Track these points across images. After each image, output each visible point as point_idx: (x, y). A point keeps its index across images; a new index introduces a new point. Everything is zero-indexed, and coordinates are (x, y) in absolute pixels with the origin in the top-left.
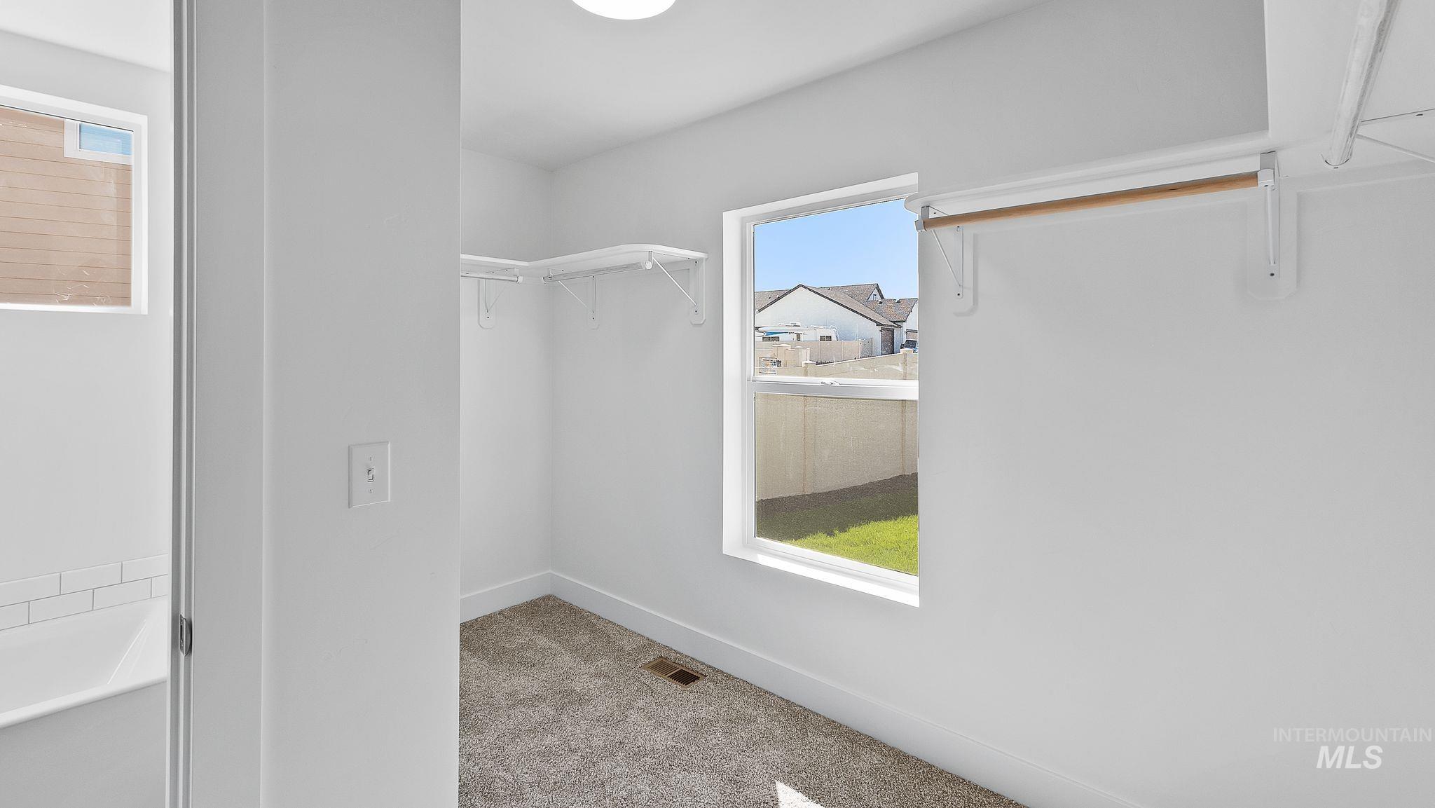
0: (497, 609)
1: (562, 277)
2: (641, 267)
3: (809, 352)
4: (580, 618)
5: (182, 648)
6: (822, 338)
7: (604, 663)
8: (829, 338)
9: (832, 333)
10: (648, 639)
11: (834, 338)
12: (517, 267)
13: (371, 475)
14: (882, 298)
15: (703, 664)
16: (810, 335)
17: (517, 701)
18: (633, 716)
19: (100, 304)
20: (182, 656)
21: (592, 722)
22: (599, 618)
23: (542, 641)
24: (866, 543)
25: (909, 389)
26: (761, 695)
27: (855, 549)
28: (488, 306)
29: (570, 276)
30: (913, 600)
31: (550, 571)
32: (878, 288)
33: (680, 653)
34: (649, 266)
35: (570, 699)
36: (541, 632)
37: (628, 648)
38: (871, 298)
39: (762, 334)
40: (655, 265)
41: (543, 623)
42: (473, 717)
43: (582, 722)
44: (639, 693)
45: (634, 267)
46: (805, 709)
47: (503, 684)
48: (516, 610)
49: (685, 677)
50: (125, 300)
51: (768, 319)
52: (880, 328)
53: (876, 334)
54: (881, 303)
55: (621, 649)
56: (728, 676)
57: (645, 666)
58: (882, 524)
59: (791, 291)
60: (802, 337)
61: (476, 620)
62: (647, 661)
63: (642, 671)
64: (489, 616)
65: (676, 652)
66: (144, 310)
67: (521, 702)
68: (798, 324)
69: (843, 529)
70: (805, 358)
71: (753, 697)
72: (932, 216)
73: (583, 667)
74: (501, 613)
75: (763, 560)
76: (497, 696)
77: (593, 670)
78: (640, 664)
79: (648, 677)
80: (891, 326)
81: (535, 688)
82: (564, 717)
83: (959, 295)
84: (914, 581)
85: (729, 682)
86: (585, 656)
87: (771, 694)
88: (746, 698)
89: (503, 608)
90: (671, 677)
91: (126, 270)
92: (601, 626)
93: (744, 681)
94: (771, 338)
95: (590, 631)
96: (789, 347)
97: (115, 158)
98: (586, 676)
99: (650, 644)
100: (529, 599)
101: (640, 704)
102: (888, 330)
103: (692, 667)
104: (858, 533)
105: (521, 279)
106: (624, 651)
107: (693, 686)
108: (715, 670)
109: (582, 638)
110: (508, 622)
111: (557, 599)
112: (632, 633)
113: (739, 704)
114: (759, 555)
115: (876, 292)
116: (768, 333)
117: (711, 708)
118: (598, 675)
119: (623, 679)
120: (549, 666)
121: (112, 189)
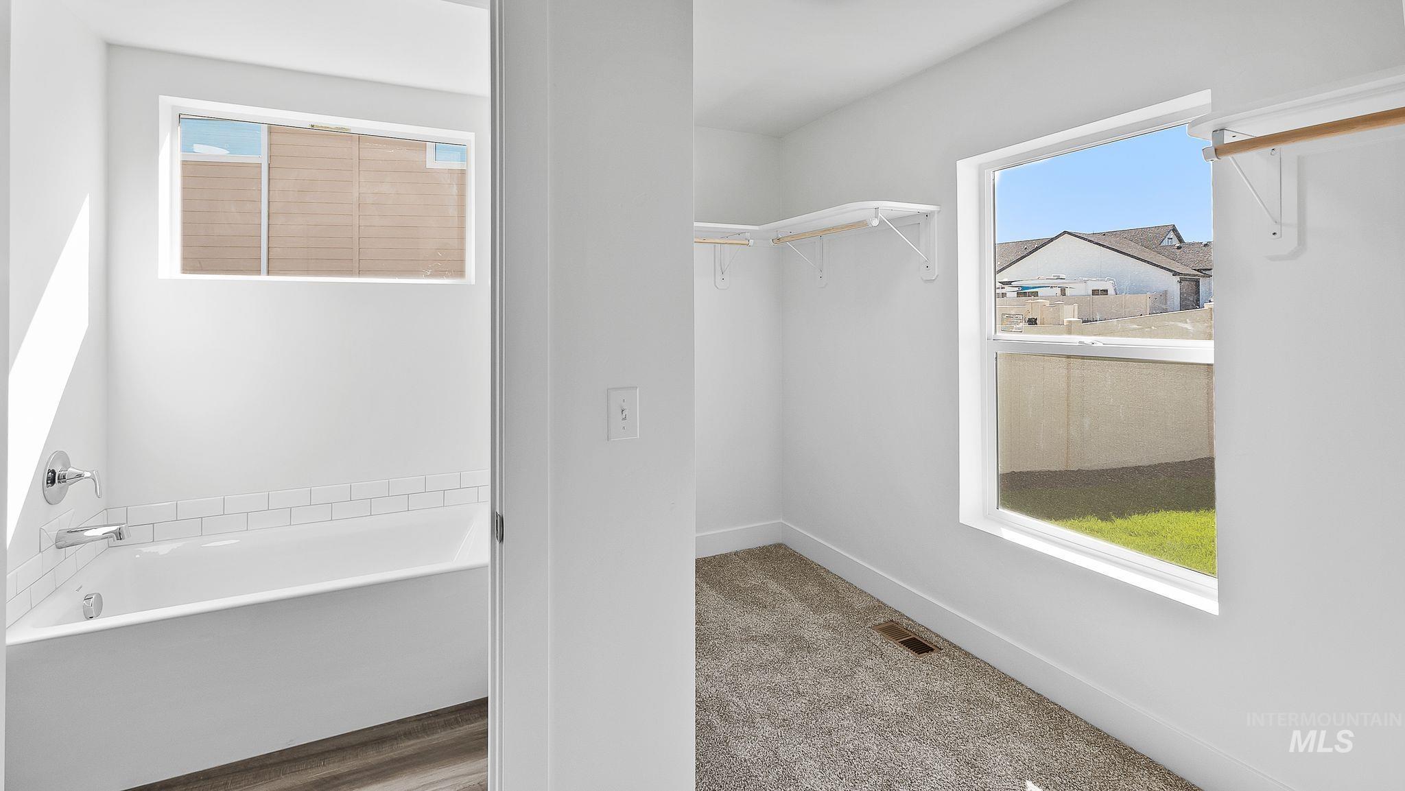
0: (734, 550)
1: (789, 239)
2: (866, 225)
3: (1076, 308)
4: (810, 569)
5: (497, 537)
6: (1095, 292)
7: (833, 616)
8: (1105, 292)
9: (1108, 286)
10: (878, 600)
11: (1111, 292)
12: (748, 231)
13: (624, 414)
14: (1181, 240)
15: (937, 636)
16: (1079, 289)
17: (749, 637)
18: (861, 674)
19: (447, 277)
20: (498, 543)
21: (820, 671)
22: (828, 572)
23: (773, 585)
24: (1151, 534)
25: (1202, 351)
26: (1005, 681)
27: (1138, 540)
28: (723, 267)
29: (796, 237)
30: (1211, 606)
31: (781, 521)
32: (1174, 230)
33: (912, 621)
34: (875, 223)
35: (798, 645)
36: (772, 577)
37: (857, 606)
38: (1165, 243)
39: (1017, 289)
40: (882, 222)
41: (775, 569)
42: (711, 643)
43: (810, 669)
44: (867, 653)
45: (861, 224)
46: (1061, 708)
47: (737, 619)
48: (750, 552)
49: (918, 645)
50: (460, 272)
51: (1021, 273)
52: (1178, 278)
53: (1172, 285)
54: (1179, 248)
55: (851, 606)
56: (967, 654)
57: (874, 627)
58: (1174, 515)
59: (1052, 240)
60: (1068, 292)
61: (714, 557)
62: (877, 622)
63: (872, 631)
64: (726, 555)
65: (908, 618)
66: (473, 282)
67: (754, 638)
68: (1062, 276)
69: (1121, 515)
70: (1070, 314)
71: (996, 681)
72: (1228, 139)
73: (812, 617)
74: (736, 553)
75: (1008, 535)
76: (732, 629)
77: (821, 621)
78: (870, 624)
79: (878, 639)
80: (1195, 275)
81: (767, 628)
82: (794, 660)
83: (1274, 234)
84: (1212, 583)
85: (968, 660)
86: (814, 606)
87: (1018, 683)
88: (987, 681)
89: (738, 549)
90: (902, 642)
91: (462, 250)
92: (830, 581)
93: (985, 663)
94: (1023, 292)
95: (820, 583)
96: (1047, 303)
97: (456, 165)
98: (815, 626)
99: (880, 606)
100: (761, 545)
101: (869, 663)
102: (1191, 280)
103: (924, 637)
104: (1138, 521)
105: (751, 242)
106: (853, 609)
107: (926, 656)
108: (951, 644)
109: (812, 589)
110: (742, 563)
111: (788, 548)
112: (862, 592)
113: (979, 685)
114: (1002, 528)
115: (1172, 235)
116: (1024, 288)
117: (945, 683)
118: (827, 626)
119: (852, 636)
120: (779, 610)
121: (455, 190)
